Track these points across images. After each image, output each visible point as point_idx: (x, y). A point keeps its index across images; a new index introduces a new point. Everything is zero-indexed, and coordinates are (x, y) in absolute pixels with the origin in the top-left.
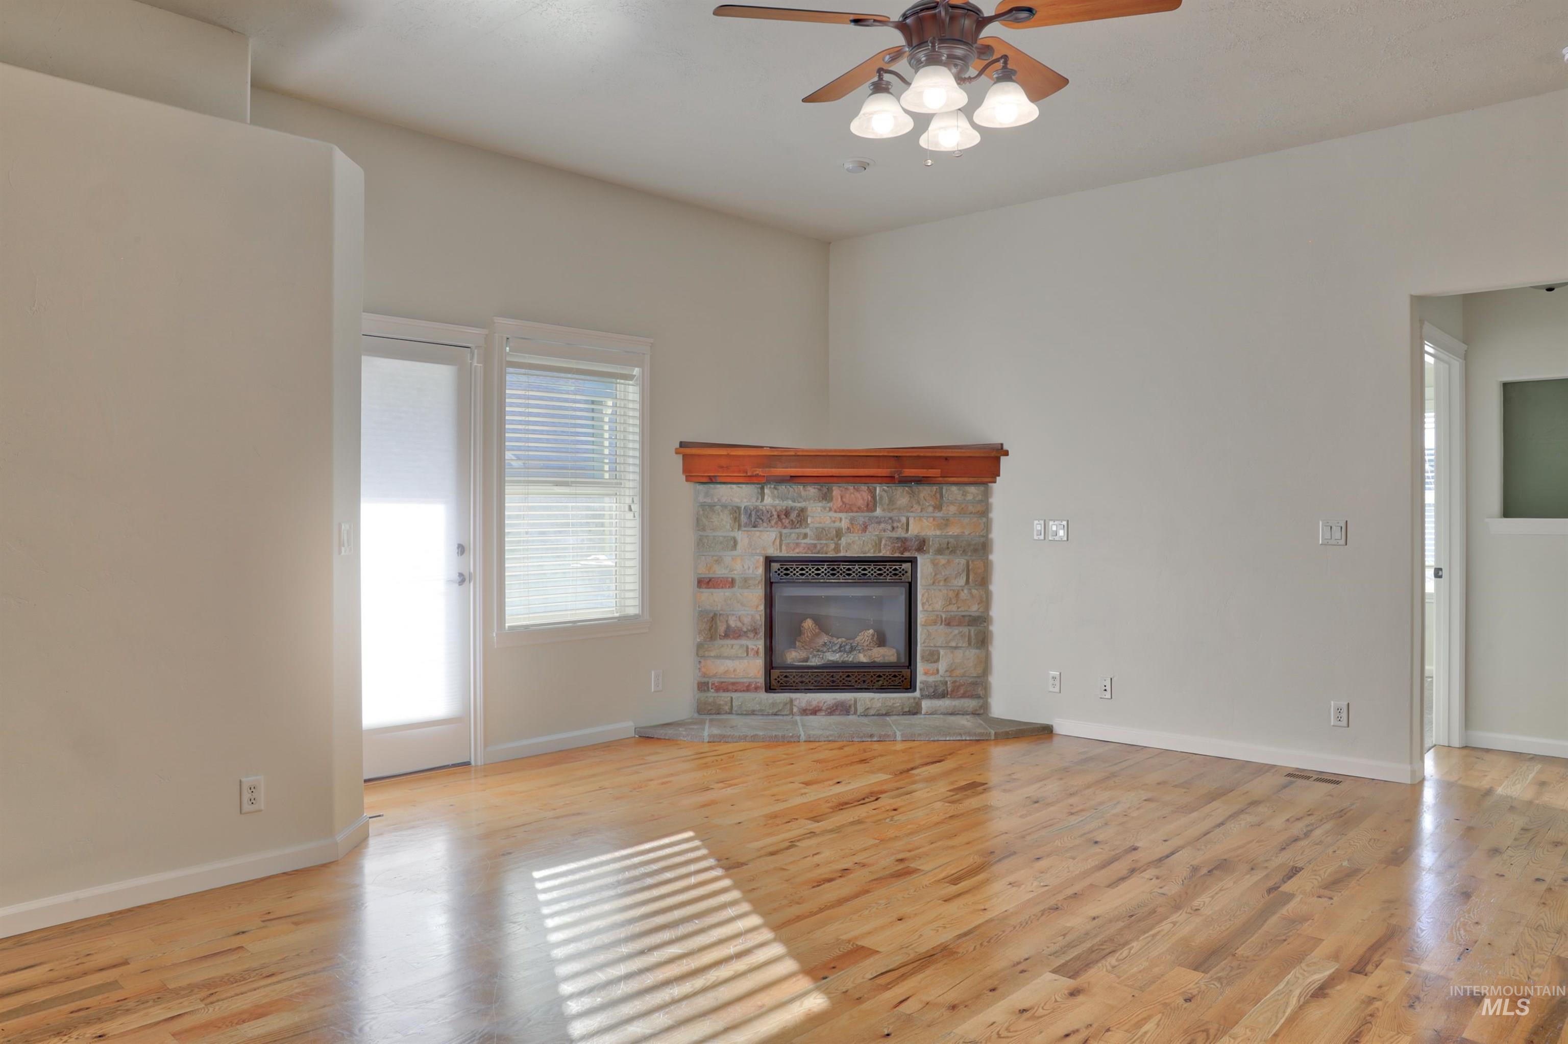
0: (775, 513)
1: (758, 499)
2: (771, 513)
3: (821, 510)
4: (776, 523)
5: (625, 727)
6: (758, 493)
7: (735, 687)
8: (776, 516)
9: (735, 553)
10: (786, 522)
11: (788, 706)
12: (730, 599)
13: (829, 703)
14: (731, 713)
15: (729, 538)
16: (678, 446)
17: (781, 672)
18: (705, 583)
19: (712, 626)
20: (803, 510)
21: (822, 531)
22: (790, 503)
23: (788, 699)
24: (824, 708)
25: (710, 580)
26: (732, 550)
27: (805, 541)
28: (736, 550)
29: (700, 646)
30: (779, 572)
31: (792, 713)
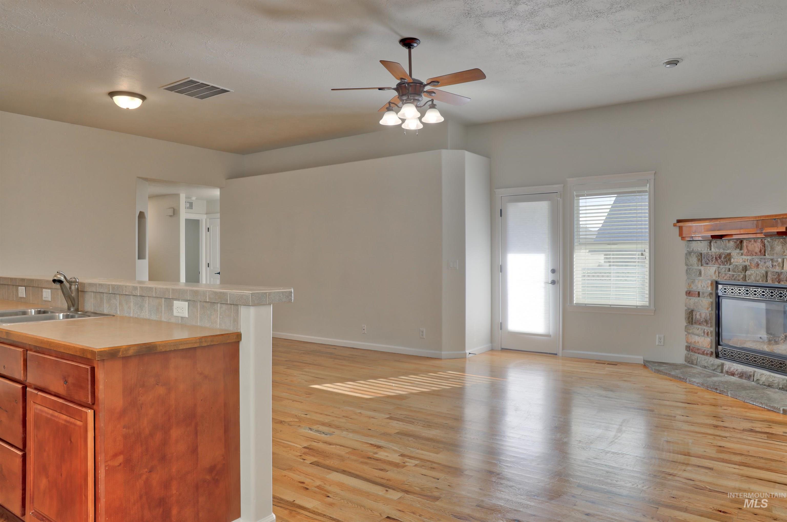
0: (714, 256)
1: (708, 248)
2: (713, 256)
3: (737, 255)
4: (715, 262)
5: (639, 359)
6: (708, 245)
7: (698, 352)
8: (715, 258)
9: (701, 278)
10: (719, 261)
11: (720, 368)
12: (697, 303)
13: (739, 371)
14: (696, 365)
15: (698, 270)
16: (675, 222)
17: (722, 348)
18: (689, 293)
19: (690, 316)
20: (729, 254)
21: (735, 267)
22: (722, 251)
23: (720, 364)
24: (736, 373)
25: (690, 292)
26: (699, 277)
27: (730, 273)
28: (701, 277)
29: (686, 327)
30: (722, 290)
31: (722, 372)
